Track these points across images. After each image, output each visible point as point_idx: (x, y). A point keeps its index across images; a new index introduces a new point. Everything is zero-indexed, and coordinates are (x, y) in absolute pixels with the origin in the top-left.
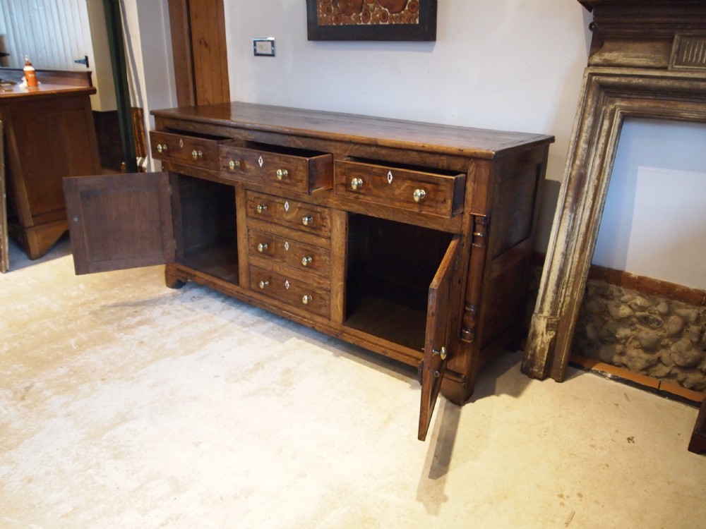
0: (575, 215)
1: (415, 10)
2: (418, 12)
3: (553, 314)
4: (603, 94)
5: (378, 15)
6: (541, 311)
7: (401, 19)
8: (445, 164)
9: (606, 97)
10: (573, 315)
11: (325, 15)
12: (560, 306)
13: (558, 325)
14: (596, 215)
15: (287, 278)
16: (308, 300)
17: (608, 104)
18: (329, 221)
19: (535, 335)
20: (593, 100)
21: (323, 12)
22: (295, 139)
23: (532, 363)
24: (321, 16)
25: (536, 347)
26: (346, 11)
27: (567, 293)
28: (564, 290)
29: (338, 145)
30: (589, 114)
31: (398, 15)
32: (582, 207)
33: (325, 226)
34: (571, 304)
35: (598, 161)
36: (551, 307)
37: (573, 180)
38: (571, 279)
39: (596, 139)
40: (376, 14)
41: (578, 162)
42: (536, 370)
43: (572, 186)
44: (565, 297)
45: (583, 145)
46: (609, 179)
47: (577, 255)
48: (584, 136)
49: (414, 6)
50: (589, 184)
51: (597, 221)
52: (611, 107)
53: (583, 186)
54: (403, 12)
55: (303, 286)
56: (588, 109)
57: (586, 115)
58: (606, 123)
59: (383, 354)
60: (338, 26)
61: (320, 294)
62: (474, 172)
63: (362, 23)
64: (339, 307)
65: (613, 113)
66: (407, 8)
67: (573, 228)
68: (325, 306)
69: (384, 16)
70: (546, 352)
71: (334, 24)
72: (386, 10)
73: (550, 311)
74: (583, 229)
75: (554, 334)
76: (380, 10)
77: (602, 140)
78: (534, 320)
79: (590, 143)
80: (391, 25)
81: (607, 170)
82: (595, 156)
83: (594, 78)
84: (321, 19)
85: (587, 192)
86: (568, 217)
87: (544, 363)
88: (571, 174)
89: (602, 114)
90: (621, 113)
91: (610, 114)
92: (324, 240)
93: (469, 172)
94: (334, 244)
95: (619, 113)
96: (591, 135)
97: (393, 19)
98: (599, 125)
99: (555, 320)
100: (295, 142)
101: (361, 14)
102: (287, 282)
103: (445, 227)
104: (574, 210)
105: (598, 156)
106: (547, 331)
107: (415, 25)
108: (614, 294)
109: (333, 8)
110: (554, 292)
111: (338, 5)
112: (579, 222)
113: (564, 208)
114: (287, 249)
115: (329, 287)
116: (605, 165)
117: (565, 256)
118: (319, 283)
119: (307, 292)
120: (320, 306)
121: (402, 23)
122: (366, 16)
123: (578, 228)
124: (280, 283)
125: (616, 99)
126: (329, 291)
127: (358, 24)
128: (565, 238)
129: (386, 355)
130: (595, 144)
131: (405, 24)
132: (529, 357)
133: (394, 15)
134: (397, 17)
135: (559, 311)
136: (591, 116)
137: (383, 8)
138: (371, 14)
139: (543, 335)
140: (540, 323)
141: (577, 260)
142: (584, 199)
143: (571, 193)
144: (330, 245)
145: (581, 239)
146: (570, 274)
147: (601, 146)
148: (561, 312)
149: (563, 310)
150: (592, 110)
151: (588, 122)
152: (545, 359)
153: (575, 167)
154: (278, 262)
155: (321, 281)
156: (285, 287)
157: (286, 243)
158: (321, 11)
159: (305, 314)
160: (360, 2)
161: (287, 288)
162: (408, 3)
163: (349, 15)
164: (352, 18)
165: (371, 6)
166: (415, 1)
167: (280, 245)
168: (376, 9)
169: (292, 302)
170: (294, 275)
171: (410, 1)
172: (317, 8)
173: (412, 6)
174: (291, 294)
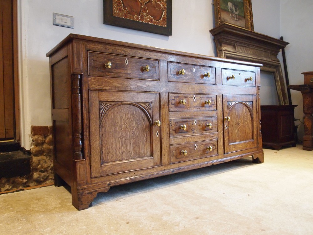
1: (164, 21)
2: (166, 22)
5: (148, 19)
7: (159, 23)
11: (118, 12)
18: (215, 101)
21: (117, 9)
22: (198, 60)
24: (115, 11)
26: (131, 13)
33: (214, 104)
54: (160, 21)
55: (204, 143)
60: (125, 19)
61: (213, 143)
63: (140, 21)
64: (222, 146)
66: (161, 20)
68: (215, 149)
69: (151, 21)
71: (124, 18)
76: (149, 17)
80: (154, 25)
84: (115, 13)
93: (256, 71)
97: (154, 23)
100: (198, 62)
101: (140, 17)
103: (252, 93)
107: (165, 27)
109: (123, 9)
111: (127, 9)
114: (195, 124)
115: (217, 137)
119: (206, 145)
120: (213, 150)
122: (142, 18)
124: (191, 148)
127: (138, 21)
131: (161, 26)
133: (156, 21)
137: (151, 17)
138: (145, 18)
144: (217, 113)
154: (190, 134)
155: (213, 136)
156: (195, 149)
157: (195, 120)
158: (115, 8)
159: (206, 159)
160: (139, 11)
161: (196, 149)
162: (162, 17)
163: (133, 15)
164: (134, 17)
165: (145, 14)
166: (165, 18)
167: (191, 123)
168: (147, 16)
169: (198, 156)
170: (199, 138)
171: (163, 17)
172: (112, 7)
173: (164, 19)
174: (198, 151)
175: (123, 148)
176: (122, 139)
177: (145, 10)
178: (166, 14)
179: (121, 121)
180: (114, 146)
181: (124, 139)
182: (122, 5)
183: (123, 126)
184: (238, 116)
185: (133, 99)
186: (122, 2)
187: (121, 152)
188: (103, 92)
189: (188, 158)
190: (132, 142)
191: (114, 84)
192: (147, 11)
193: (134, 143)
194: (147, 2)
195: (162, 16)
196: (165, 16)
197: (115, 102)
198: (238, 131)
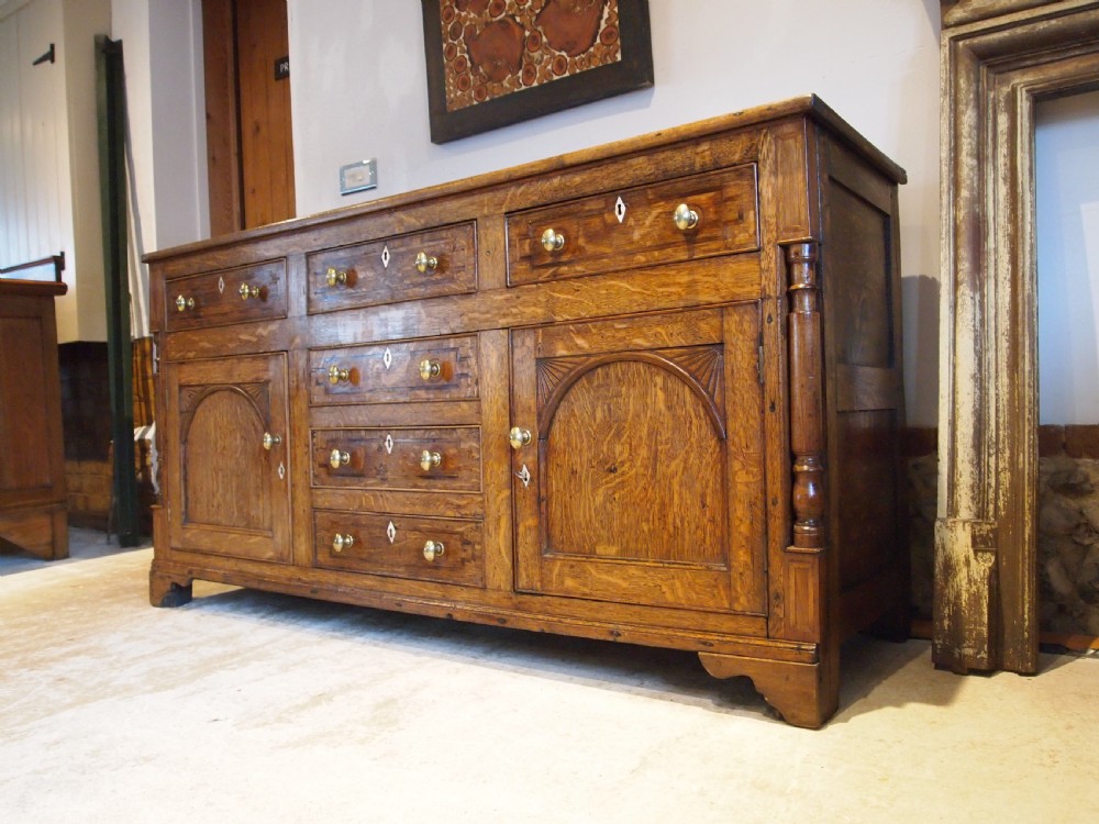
0: (982, 296)
1: (612, 41)
2: (619, 43)
3: (981, 514)
4: (983, 70)
5: (549, 67)
6: (953, 510)
7: (589, 61)
8: (707, 159)
9: (992, 76)
10: (1027, 506)
11: (459, 93)
12: (991, 495)
13: (996, 537)
14: (1027, 287)
15: (390, 516)
16: (436, 552)
17: (997, 86)
18: (473, 361)
19: (949, 568)
20: (968, 78)
21: (457, 87)
22: (401, 215)
23: (956, 636)
24: (452, 95)
25: (958, 596)
26: (495, 77)
27: (1001, 465)
28: (993, 460)
29: (486, 197)
30: (967, 104)
31: (583, 56)
32: (992, 281)
33: (466, 375)
34: (1015, 488)
35: (1003, 190)
36: (973, 498)
37: (963, 227)
38: (1001, 432)
39: (990, 150)
40: (547, 65)
41: (965, 193)
42: (969, 652)
43: (964, 239)
44: (997, 474)
45: (967, 161)
46: (1034, 214)
47: (1004, 379)
48: (967, 145)
49: (611, 33)
50: (995, 234)
51: (1031, 300)
52: (1006, 90)
53: (986, 238)
54: (592, 49)
55: (425, 526)
56: (962, 96)
57: (962, 107)
58: (1003, 121)
59: (611, 639)
60: (483, 104)
61: (461, 534)
62: (771, 155)
63: (523, 87)
64: (504, 554)
65: (1012, 100)
66: (598, 41)
67: (982, 322)
68: (474, 558)
69: (561, 65)
70: (985, 603)
71: (475, 103)
72: (564, 54)
73: (974, 509)
74: (1004, 323)
75: (993, 559)
76: (553, 56)
77: (1003, 150)
78: (941, 534)
79: (980, 157)
80: (573, 76)
81: (1028, 197)
82: (995, 181)
83: (961, 43)
84: (452, 101)
85: (996, 250)
86: (969, 301)
87: (985, 630)
88: (955, 219)
89: (990, 106)
90: (1027, 91)
91: (1006, 102)
92: (464, 405)
93: (761, 157)
94: (485, 407)
95: (1024, 92)
96: (978, 143)
97: (576, 65)
98: (990, 125)
99: (988, 527)
100: (401, 222)
101: (520, 73)
102: (391, 526)
103: (724, 292)
104: (978, 286)
105: (1001, 181)
106: (976, 552)
107: (616, 64)
108: (1093, 481)
109: (472, 77)
110: (971, 462)
111: (481, 70)
112: (992, 312)
113: (956, 284)
114: (389, 450)
115: (480, 511)
116: (1020, 190)
117: (980, 381)
118: (459, 507)
119: (433, 534)
120: (463, 561)
121: (593, 67)
122: (529, 74)
123: (993, 324)
124: (377, 532)
125: (1011, 74)
126: (478, 521)
127: (516, 90)
128: (972, 342)
129: (620, 639)
130: (990, 159)
131: (598, 69)
132: (946, 622)
133: (577, 58)
134: (583, 59)
135: (991, 507)
136: (970, 107)
137: (557, 53)
138: (538, 68)
139: (968, 563)
140: (956, 539)
141: (1006, 390)
142: (992, 264)
143: (964, 253)
144: (479, 412)
145: (1004, 344)
146: (997, 423)
147: (1002, 160)
148: (996, 508)
149: (1001, 504)
150: (972, 96)
151: (968, 118)
152: (985, 619)
153: (962, 203)
154: (372, 485)
155: (463, 502)
156: (388, 540)
157: (389, 437)
158: (451, 88)
159: (432, 590)
160: (518, 54)
161: (392, 540)
162: (600, 31)
163: (500, 81)
164: (506, 84)
165: (536, 55)
166: (613, 26)
167: (375, 446)
168: (545, 57)
169: (401, 570)
170: (404, 505)
171: (603, 25)
172: (444, 86)
173: (607, 35)
174: (400, 551)
175: (218, 495)
176: (217, 474)
177: (535, 39)
178: (616, 10)
179: (216, 430)
180: (205, 489)
181: (220, 474)
182: (469, 64)
183: (220, 443)
184: (610, 427)
185: (231, 376)
186: (467, 56)
187: (215, 504)
188: (184, 366)
189: (368, 566)
190: (234, 484)
191: (201, 344)
192: (544, 39)
193: (238, 487)
194: (543, 9)
195: (599, 27)
196: (615, 17)
197: (202, 385)
198: (610, 498)
